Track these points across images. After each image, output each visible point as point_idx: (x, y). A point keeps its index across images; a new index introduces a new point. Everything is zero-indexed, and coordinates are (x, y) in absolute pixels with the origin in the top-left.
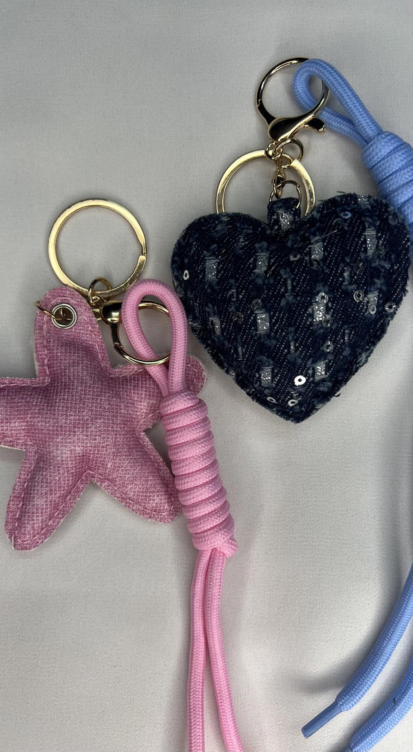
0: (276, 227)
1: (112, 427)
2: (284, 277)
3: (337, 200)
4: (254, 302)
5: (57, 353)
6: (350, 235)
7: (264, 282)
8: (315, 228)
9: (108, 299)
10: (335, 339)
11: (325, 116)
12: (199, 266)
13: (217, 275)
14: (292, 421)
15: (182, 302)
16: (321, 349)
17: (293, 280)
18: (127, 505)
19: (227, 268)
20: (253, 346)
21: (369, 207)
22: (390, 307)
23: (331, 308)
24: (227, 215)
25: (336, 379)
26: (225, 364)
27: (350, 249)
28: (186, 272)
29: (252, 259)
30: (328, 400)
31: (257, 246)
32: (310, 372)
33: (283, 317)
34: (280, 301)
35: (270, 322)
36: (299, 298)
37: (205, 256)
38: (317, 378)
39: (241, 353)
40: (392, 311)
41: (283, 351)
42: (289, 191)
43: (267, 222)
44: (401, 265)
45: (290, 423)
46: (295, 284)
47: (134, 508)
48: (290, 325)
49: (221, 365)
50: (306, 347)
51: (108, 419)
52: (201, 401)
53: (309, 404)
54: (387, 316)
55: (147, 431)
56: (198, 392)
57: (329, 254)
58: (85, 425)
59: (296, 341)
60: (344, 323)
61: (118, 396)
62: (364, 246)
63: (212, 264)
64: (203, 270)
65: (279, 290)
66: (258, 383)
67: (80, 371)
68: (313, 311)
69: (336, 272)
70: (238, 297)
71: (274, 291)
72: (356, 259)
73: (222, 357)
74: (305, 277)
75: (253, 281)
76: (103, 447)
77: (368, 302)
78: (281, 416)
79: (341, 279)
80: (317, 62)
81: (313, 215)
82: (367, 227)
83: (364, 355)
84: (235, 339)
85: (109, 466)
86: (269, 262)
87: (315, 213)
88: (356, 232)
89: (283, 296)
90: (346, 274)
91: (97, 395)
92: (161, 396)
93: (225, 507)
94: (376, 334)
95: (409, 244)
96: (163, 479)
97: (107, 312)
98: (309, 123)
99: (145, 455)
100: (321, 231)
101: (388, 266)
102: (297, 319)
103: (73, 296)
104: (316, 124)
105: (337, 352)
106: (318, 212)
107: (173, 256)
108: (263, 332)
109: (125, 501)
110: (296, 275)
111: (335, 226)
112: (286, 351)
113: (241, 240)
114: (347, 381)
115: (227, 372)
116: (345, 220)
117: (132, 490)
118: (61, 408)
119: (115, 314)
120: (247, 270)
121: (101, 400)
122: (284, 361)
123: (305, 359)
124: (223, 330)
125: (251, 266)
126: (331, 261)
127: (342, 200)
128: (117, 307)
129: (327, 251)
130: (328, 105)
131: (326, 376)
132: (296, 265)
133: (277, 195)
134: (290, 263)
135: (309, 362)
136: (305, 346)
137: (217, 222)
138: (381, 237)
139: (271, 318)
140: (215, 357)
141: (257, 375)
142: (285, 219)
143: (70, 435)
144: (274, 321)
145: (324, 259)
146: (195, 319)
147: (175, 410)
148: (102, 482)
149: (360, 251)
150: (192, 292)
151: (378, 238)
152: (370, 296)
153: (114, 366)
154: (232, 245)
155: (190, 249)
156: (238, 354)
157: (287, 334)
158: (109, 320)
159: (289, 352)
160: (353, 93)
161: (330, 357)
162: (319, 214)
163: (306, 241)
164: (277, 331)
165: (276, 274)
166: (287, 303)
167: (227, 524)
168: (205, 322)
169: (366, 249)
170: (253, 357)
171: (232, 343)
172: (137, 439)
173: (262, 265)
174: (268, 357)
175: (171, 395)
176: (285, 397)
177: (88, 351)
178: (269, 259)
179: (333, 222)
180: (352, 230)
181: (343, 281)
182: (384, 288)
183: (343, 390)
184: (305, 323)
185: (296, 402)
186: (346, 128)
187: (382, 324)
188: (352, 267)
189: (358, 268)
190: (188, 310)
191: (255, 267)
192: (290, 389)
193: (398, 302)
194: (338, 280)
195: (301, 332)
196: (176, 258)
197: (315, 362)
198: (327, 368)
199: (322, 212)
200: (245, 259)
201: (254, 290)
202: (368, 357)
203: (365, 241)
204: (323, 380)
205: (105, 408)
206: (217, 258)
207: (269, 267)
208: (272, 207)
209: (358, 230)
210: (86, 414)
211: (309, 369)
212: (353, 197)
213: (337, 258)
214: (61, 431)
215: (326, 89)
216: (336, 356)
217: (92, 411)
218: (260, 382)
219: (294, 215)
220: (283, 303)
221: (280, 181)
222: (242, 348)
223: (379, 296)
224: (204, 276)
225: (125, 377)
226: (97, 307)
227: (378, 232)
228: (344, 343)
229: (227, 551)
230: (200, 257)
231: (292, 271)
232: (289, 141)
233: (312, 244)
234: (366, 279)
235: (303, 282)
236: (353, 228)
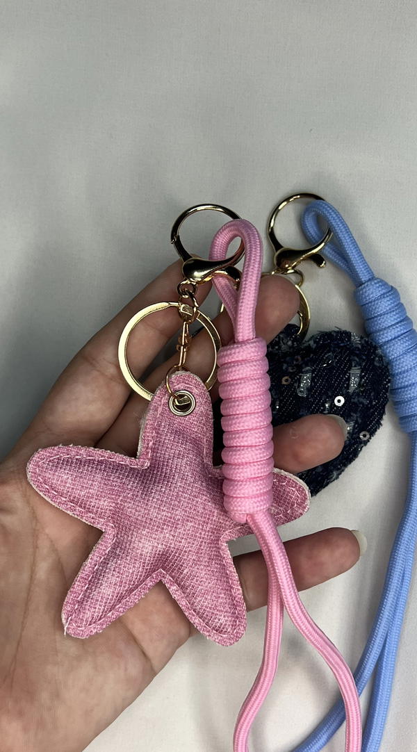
0: (277, 347)
3: (333, 335)
6: (337, 371)
8: (308, 358)
21: (360, 346)
22: (365, 436)
27: (335, 383)
40: (365, 439)
44: (379, 402)
54: (361, 443)
57: (316, 384)
62: (348, 382)
69: (319, 401)
79: (322, 408)
81: (309, 344)
82: (353, 365)
83: (335, 473)
87: (312, 343)
88: (343, 369)
90: (327, 404)
94: (348, 458)
95: (389, 384)
100: (312, 362)
101: (366, 402)
106: (315, 342)
110: (285, 398)
111: (325, 360)
126: (316, 391)
127: (337, 335)
129: (314, 382)
132: (286, 389)
134: (281, 386)
138: (365, 376)
145: (311, 388)
149: (343, 386)
151: (361, 377)
162: (315, 345)
163: (300, 370)
169: (348, 385)
179: (324, 356)
180: (340, 367)
181: (324, 410)
182: (360, 421)
187: (355, 448)
189: (339, 400)
193: (372, 433)
194: (319, 408)
199: (318, 343)
202: (339, 474)
203: (349, 379)
209: (344, 367)
212: (348, 334)
213: (322, 389)
223: (354, 426)
227: (362, 372)
231: (282, 393)
233: (302, 373)
234: (345, 411)
235: (290, 405)
236: (341, 365)
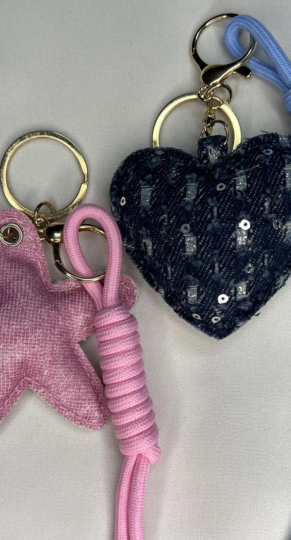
0: (205, 161)
1: (50, 337)
2: (211, 204)
3: (260, 139)
4: (183, 227)
5: (3, 267)
6: (271, 170)
7: (192, 209)
8: (240, 163)
9: (52, 221)
10: (256, 262)
11: (251, 64)
12: (135, 193)
13: (151, 202)
14: (215, 337)
15: (119, 225)
16: (243, 270)
17: (219, 208)
18: (60, 412)
19: (160, 196)
20: (181, 266)
23: (253, 234)
24: (162, 149)
25: (256, 299)
26: (156, 283)
27: (271, 181)
28: (123, 198)
29: (183, 188)
30: (249, 319)
31: (187, 177)
32: (233, 291)
33: (209, 241)
34: (206, 226)
35: (197, 245)
36: (223, 224)
37: (140, 185)
38: (239, 297)
39: (170, 273)
41: (208, 271)
42: (217, 130)
43: (197, 156)
45: (213, 340)
46: (220, 211)
47: (67, 414)
48: (215, 248)
49: (152, 283)
50: (230, 268)
51: (47, 330)
52: (132, 316)
53: (231, 322)
55: (81, 343)
56: (130, 309)
57: (252, 185)
58: (25, 335)
59: (220, 262)
60: (264, 248)
61: (56, 308)
62: (283, 179)
63: (146, 193)
64: (139, 197)
65: (206, 217)
66: (185, 300)
67: (24, 285)
68: (236, 236)
69: (258, 202)
70: (169, 222)
71: (202, 217)
72: (276, 191)
73: (153, 276)
74: (230, 206)
75: (183, 207)
76: (41, 355)
77: (286, 230)
78: (205, 332)
79: (262, 208)
80: (245, 18)
81: (238, 151)
82: (286, 163)
83: (282, 279)
84: (165, 259)
85: (45, 373)
86: (198, 191)
87: (240, 150)
88: (277, 167)
89: (209, 222)
90: (266, 204)
91: (38, 307)
92: (96, 310)
93: (150, 415)
96: (94, 388)
97: (50, 232)
98: (238, 70)
99: (79, 365)
100: (245, 165)
102: (222, 242)
103: (20, 218)
104: (244, 71)
105: (257, 274)
106: (243, 149)
107: (112, 184)
108: (190, 254)
109: (59, 407)
110: (221, 203)
111: (258, 161)
112: (211, 271)
113: (174, 171)
114: (266, 301)
115: (157, 290)
116: (267, 157)
117: (66, 397)
118: (4, 318)
119: (57, 235)
120: (177, 198)
121: (41, 311)
122: (209, 280)
123: (228, 279)
124: (154, 251)
125: (182, 194)
126: (253, 192)
127: (264, 139)
128: (60, 228)
129: (250, 183)
130: (254, 55)
131: (247, 296)
132: (222, 195)
133: (207, 133)
134: (216, 193)
135: (232, 283)
136: (228, 267)
137: (152, 155)
139: (198, 241)
140: (147, 277)
141: (184, 293)
142: (214, 155)
143: (11, 342)
144: (200, 244)
145: (247, 190)
146: (129, 241)
147: (108, 323)
148: (37, 388)
149: (279, 183)
150: (127, 216)
152: (287, 224)
153: (54, 282)
154: (165, 176)
155: (128, 178)
156: (167, 273)
157: (212, 255)
158: (52, 240)
159: (213, 272)
160: (277, 45)
161: (251, 278)
162: (244, 151)
163: (232, 174)
164: (203, 253)
165: (204, 202)
166: (213, 228)
167: (153, 431)
168: (138, 244)
169: (285, 182)
170: (181, 276)
171: (162, 263)
172: (72, 350)
173: (191, 194)
174: (195, 276)
175: (105, 309)
176: (209, 314)
177: (31, 267)
178: (198, 188)
179: (255, 157)
180: (273, 165)
181: (264, 210)
183: (262, 310)
184: (229, 247)
185: (219, 319)
186: (270, 75)
188: (272, 198)
189: (278, 198)
190: (124, 233)
191: (185, 196)
192: (213, 307)
194: (259, 209)
195: (225, 254)
196: (114, 186)
197: (236, 282)
198: (248, 289)
199: (246, 149)
200: (176, 188)
201: (183, 216)
202: (285, 280)
203: (284, 176)
204: (244, 300)
205: (44, 319)
206: (151, 186)
207: (198, 196)
208: (202, 144)
209: (278, 166)
210: (27, 324)
211: (231, 288)
212: (275, 136)
213: (259, 189)
214: (4, 338)
215: (253, 41)
216: (256, 277)
217: (33, 321)
218: (187, 299)
219: (222, 152)
220: (209, 227)
221: (210, 121)
222: (172, 268)
224: (139, 203)
225: (64, 292)
226: (41, 228)
228: (263, 266)
229: (152, 458)
230: (136, 185)
231: (218, 199)
232: (219, 85)
233: (237, 177)
234: (285, 209)
235: (228, 210)
236: (274, 163)
